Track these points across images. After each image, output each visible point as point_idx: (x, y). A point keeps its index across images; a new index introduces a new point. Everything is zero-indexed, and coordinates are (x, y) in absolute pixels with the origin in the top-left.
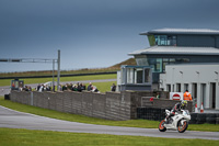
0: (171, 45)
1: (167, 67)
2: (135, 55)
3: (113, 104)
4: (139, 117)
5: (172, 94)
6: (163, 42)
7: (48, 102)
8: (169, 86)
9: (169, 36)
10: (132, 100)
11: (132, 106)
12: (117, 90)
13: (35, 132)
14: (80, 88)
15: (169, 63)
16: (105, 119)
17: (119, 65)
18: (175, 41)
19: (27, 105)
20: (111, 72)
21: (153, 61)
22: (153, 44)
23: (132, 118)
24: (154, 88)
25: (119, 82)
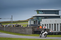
0: (43, 14)
1: (42, 20)
2: (33, 17)
3: (27, 30)
4: (35, 33)
5: (44, 27)
6: (41, 13)
7: (9, 30)
8: (43, 25)
9: (43, 11)
10: (32, 29)
11: (33, 30)
12: (28, 26)
13: (5, 38)
14: (18, 26)
15: (43, 18)
16: (25, 34)
17: (29, 19)
18: (44, 13)
19: (3, 31)
20: (27, 21)
21: (38, 18)
22: (38, 13)
23: (33, 34)
24: (39, 25)
25: (29, 24)
